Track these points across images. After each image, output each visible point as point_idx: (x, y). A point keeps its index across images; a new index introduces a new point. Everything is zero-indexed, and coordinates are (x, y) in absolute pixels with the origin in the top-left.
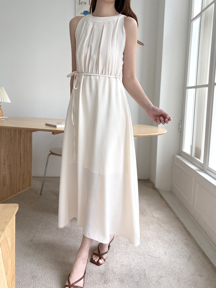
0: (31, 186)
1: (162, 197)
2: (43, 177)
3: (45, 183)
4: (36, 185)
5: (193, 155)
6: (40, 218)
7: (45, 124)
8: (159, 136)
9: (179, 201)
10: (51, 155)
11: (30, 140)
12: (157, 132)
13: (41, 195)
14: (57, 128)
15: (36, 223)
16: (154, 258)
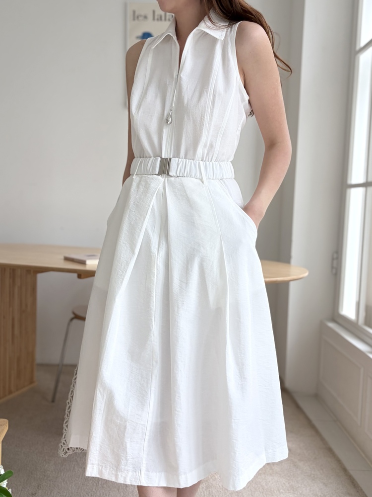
0: (34, 382)
2: (58, 365)
3: (62, 378)
5: (361, 321)
7: (62, 257)
8: (291, 283)
9: (332, 415)
14: (87, 266)
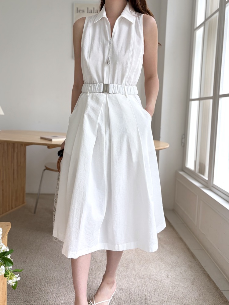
0: (25, 203)
2: (37, 194)
3: (39, 201)
4: (30, 202)
5: (197, 171)
6: (34, 238)
7: (40, 137)
9: (182, 221)
10: (46, 171)
11: (24, 154)
13: (35, 213)
14: (53, 142)
15: (30, 243)
16: (155, 281)
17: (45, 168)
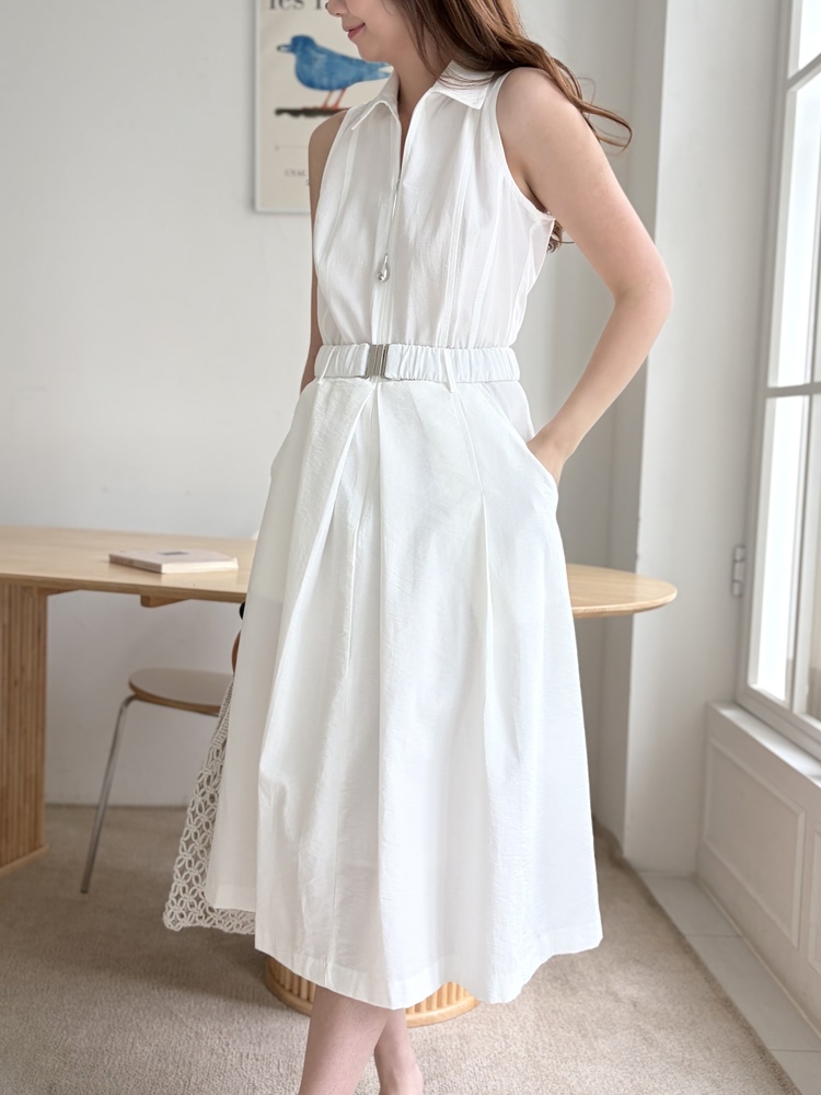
0: (41, 846)
1: (652, 903)
2: (97, 807)
3: (105, 836)
4: (64, 841)
5: (799, 706)
6: (81, 1001)
7: (107, 558)
8: (637, 617)
9: (732, 923)
10: (136, 704)
11: (39, 631)
12: (632, 599)
13: (84, 891)
14: (163, 577)
15: (64, 1024)
17: (131, 693)
